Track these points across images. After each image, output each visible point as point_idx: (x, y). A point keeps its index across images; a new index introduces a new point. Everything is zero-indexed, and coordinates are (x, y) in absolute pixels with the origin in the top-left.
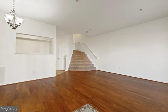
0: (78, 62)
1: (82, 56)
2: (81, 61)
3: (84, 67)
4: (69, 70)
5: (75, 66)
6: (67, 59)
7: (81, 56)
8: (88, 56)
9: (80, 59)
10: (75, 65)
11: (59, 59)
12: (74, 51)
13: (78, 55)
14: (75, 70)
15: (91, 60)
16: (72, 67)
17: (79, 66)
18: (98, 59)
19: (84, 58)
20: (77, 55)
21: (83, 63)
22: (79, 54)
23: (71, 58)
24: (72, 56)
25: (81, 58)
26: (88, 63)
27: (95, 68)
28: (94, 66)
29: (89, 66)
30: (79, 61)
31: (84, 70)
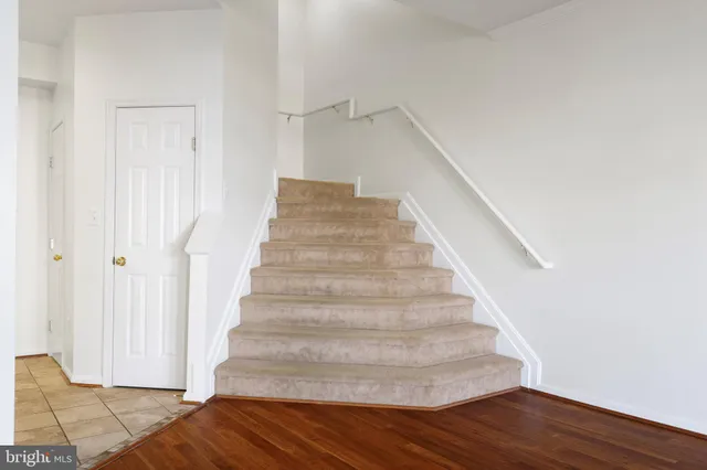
0: (329, 297)
1: (370, 232)
2: (359, 284)
3: (396, 354)
4: (227, 391)
5: (296, 347)
6: (199, 266)
7: (359, 232)
8: (427, 231)
9: (346, 269)
10: (297, 329)
11: (119, 262)
12: (286, 185)
13: (331, 230)
14: (291, 395)
15: (466, 280)
16: (258, 350)
17: (336, 350)
18: (547, 265)
19: (390, 257)
20: (317, 231)
21: (384, 316)
22: (336, 218)
23: (252, 258)
24: (262, 234)
25: (356, 257)
26: (430, 313)
27: (515, 364)
28: (502, 346)
29: (444, 348)
30: (337, 285)
31: (398, 397)
